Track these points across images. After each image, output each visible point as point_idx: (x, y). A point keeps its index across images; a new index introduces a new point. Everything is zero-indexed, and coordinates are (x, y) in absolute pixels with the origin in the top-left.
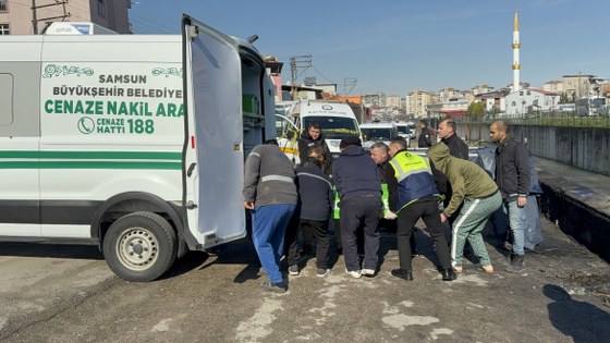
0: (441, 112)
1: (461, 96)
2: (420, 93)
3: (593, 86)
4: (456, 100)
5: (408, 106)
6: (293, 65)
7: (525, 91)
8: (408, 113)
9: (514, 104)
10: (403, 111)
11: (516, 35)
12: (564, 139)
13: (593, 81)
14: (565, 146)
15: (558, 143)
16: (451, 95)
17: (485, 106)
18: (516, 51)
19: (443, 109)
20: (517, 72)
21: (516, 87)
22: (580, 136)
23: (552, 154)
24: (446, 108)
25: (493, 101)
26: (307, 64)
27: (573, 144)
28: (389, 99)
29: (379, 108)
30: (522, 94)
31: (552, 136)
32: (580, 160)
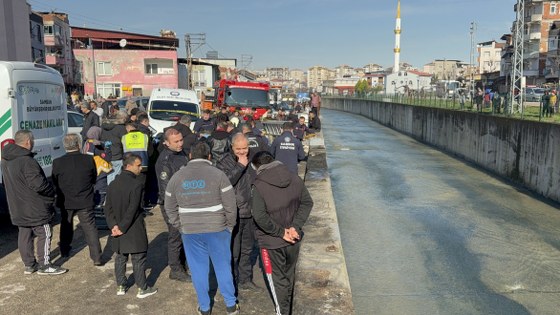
0: (334, 88)
1: (355, 73)
2: (319, 69)
3: (460, 70)
4: (349, 76)
5: (308, 79)
6: (188, 42)
7: (403, 72)
8: (309, 86)
9: (394, 83)
10: (305, 84)
11: (398, 21)
12: (418, 118)
13: (460, 66)
14: (418, 123)
15: (414, 120)
16: (346, 72)
17: (370, 84)
18: (398, 36)
19: (336, 85)
20: (397, 55)
21: (397, 69)
22: (429, 115)
23: (409, 129)
24: (338, 84)
25: (377, 79)
26: (202, 42)
27: (424, 122)
28: (293, 73)
29: (283, 81)
30: (400, 74)
31: (410, 114)
32: (428, 135)
